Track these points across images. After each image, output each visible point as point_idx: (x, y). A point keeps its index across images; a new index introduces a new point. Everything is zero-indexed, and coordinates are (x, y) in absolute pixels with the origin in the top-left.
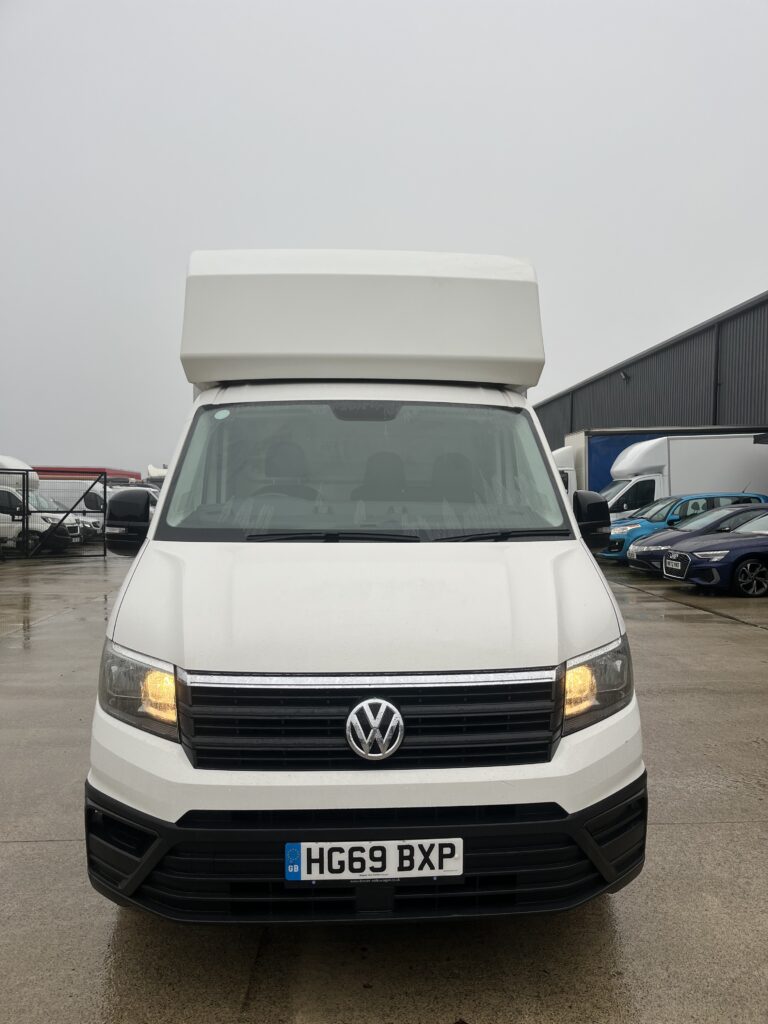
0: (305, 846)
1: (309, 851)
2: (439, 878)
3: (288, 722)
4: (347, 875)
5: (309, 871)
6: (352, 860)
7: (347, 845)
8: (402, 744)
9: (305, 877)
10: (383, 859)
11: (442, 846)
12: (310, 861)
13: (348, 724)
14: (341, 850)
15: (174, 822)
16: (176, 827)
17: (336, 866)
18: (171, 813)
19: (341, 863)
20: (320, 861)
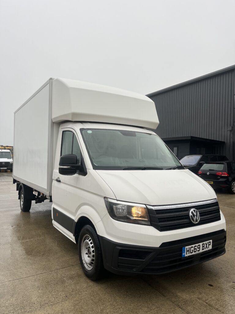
0: (186, 247)
1: (187, 248)
2: (208, 250)
3: (177, 217)
4: (194, 253)
5: (187, 254)
6: (194, 249)
7: (193, 246)
8: (200, 219)
9: (186, 255)
10: (199, 248)
11: (209, 242)
12: (187, 251)
13: (190, 215)
14: (192, 247)
15: (158, 247)
16: (159, 248)
17: (192, 252)
18: (157, 245)
19: (193, 250)
20: (189, 251)
